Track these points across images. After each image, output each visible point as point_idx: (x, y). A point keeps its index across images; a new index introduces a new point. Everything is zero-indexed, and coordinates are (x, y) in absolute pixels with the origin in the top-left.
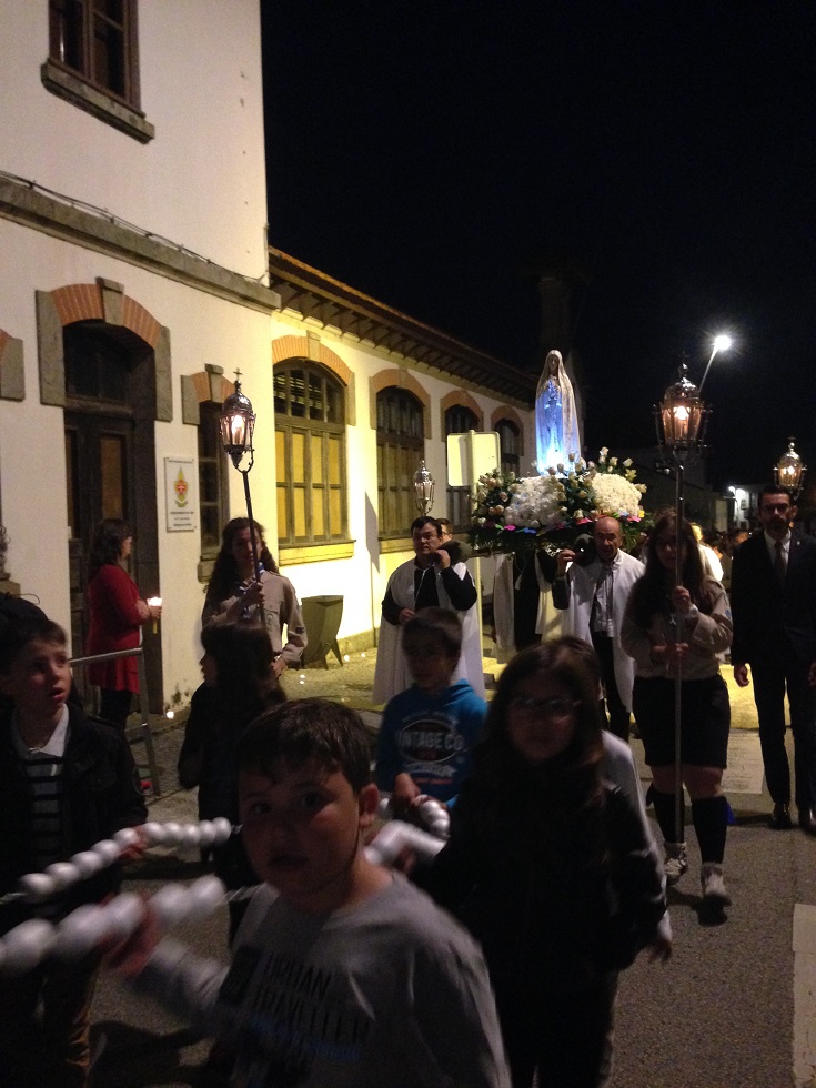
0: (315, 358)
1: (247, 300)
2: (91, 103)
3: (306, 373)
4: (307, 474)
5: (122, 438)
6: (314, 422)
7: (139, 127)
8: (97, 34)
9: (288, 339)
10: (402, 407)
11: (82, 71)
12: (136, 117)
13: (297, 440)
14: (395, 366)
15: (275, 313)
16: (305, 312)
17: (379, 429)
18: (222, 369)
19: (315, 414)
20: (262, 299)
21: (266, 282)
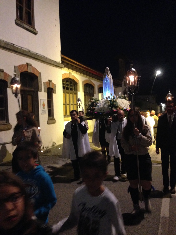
0: (71, 78)
1: (57, 66)
2: (25, 27)
3: (69, 81)
4: (69, 102)
5: (32, 95)
6: (71, 91)
7: (35, 32)
8: (26, 13)
9: (65, 74)
10: (89, 87)
11: (23, 21)
12: (34, 30)
13: (67, 95)
14: (88, 79)
15: (63, 69)
16: (69, 68)
17: (85, 92)
18: (52, 81)
19: (71, 89)
20: (60, 66)
21: (61, 62)
